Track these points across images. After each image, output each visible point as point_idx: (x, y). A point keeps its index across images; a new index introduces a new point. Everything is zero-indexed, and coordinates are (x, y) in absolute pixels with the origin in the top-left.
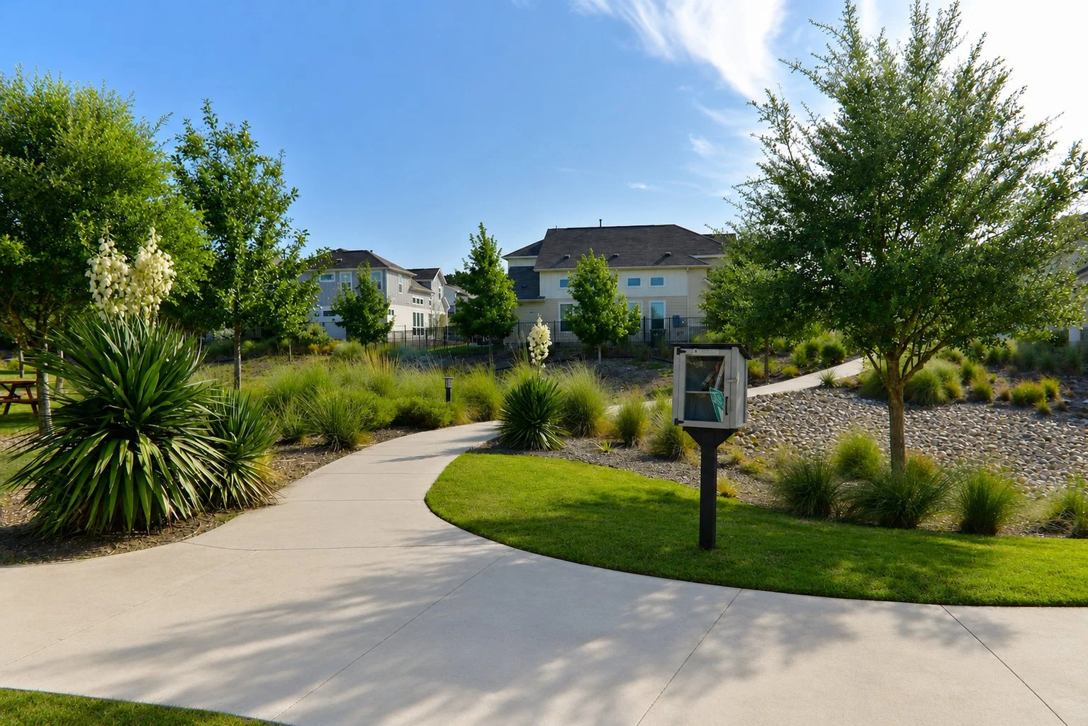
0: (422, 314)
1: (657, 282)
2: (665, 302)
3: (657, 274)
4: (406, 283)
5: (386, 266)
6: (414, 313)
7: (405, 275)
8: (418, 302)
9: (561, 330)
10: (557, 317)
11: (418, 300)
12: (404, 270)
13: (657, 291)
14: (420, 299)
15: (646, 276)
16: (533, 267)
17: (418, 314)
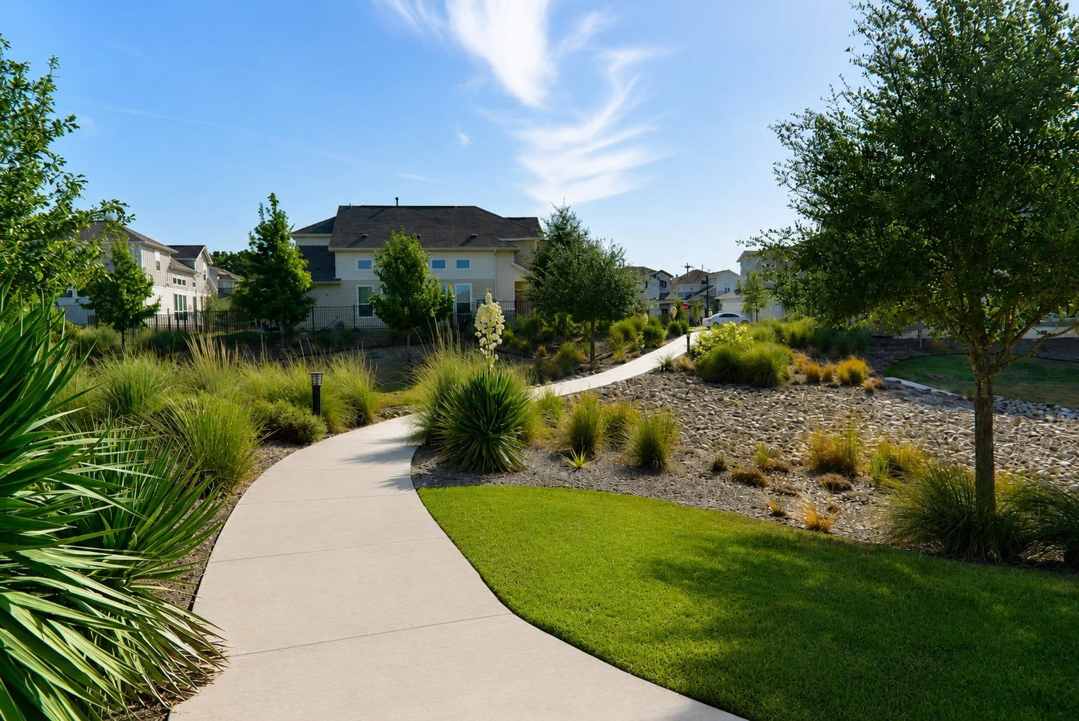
0: (185, 297)
1: (463, 264)
2: (471, 285)
3: (463, 257)
4: (166, 261)
5: (140, 240)
6: (176, 296)
7: (163, 251)
8: (179, 283)
9: (360, 316)
10: (356, 302)
11: (179, 281)
12: (163, 246)
13: (462, 273)
14: (182, 279)
15: (451, 259)
16: (327, 247)
17: (180, 296)
